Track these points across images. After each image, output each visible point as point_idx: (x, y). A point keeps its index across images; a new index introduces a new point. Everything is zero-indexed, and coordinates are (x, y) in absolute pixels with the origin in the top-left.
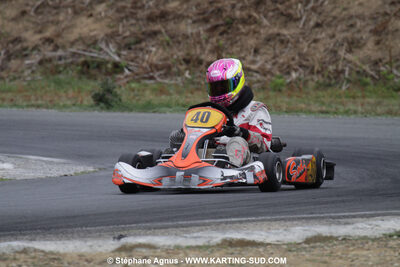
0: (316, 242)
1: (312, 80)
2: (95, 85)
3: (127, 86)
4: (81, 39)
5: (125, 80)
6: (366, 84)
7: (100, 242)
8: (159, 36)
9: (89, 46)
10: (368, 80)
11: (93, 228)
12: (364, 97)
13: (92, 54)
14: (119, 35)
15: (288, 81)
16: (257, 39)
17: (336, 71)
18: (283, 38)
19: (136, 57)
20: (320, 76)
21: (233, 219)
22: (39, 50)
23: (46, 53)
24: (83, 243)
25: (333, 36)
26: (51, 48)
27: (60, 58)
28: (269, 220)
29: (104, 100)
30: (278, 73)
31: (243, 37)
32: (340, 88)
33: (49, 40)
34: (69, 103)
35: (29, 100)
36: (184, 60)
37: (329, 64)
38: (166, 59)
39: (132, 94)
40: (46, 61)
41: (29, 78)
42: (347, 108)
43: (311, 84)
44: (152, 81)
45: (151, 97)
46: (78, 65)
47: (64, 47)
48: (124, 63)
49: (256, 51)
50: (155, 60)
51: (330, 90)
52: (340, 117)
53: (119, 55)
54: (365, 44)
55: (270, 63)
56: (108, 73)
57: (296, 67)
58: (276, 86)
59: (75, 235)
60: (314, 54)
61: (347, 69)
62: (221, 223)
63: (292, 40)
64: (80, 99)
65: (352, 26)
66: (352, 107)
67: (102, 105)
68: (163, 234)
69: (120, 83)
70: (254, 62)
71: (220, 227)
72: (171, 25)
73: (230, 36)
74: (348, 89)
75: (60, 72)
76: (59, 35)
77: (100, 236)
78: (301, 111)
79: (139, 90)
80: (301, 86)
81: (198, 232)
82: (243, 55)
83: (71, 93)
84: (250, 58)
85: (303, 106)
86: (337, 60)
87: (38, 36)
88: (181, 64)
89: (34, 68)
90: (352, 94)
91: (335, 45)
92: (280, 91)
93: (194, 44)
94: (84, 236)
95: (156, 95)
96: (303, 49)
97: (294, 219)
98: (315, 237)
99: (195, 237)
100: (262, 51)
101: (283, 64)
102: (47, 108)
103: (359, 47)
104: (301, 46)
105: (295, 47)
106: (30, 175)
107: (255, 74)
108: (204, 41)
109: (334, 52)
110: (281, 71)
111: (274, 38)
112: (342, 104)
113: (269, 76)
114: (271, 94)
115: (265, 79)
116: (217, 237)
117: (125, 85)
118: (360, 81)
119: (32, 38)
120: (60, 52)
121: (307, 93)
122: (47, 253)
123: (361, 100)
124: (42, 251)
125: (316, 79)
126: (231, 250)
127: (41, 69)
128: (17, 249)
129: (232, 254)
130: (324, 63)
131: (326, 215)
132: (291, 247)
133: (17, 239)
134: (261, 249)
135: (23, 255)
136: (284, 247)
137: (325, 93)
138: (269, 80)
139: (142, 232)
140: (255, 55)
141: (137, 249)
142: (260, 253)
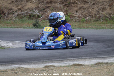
0: (99, 64)
1: (92, 19)
2: (33, 21)
3: (42, 21)
4: (28, 9)
5: (41, 20)
7: (39, 65)
8: (50, 8)
9: (31, 11)
10: (108, 19)
11: (37, 61)
12: (107, 24)
13: (31, 13)
14: (39, 7)
15: (86, 19)
16: (77, 8)
17: (99, 16)
18: (84, 8)
19: (44, 13)
20: (95, 18)
21: (75, 58)
22: (17, 12)
23: (19, 13)
24: (35, 65)
25: (98, 7)
26: (20, 11)
27: (23, 14)
28: (85, 58)
29: (36, 25)
30: (83, 17)
31: (73, 8)
32: (100, 21)
33: (20, 9)
35: (15, 26)
39: (43, 24)
40: (19, 15)
41: (14, 20)
42: (103, 27)
43: (92, 20)
46: (28, 16)
47: (24, 11)
48: (40, 15)
49: (77, 11)
50: (49, 14)
51: (97, 22)
52: (101, 29)
53: (39, 13)
54: (107, 9)
55: (81, 15)
56: (36, 18)
57: (88, 16)
58: (82, 21)
59: (32, 63)
60: (93, 12)
61: (102, 16)
62: (72, 59)
63: (87, 8)
64: (29, 25)
66: (103, 26)
67: (35, 27)
68: (56, 63)
69: (40, 21)
70: (76, 14)
71: (72, 60)
73: (69, 7)
74: (102, 21)
75: (23, 18)
76: (22, 8)
77: (39, 63)
78: (90, 28)
79: (45, 23)
80: (89, 21)
81: (66, 62)
82: (73, 12)
83: (26, 23)
84: (75, 13)
85: (91, 26)
86: (99, 14)
87: (17, 8)
89: (16, 17)
90: (104, 23)
91: (99, 9)
92: (84, 22)
93: (60, 10)
94: (35, 63)
96: (90, 11)
97: (92, 58)
99: (65, 63)
100: (78, 11)
101: (84, 15)
102: (20, 28)
103: (105, 10)
104: (89, 10)
105: (88, 10)
106: (17, 47)
107: (77, 18)
108: (62, 9)
109: (99, 11)
110: (84, 17)
111: (82, 8)
112: (101, 25)
113: (80, 18)
114: (81, 23)
115: (80, 19)
116: (71, 63)
118: (106, 19)
119: (15, 9)
120: (23, 12)
121: (91, 23)
122: (25, 68)
123: (106, 24)
124: (24, 68)
125: (93, 19)
126: (76, 67)
127: (18, 17)
128: (17, 67)
129: (76, 68)
130: (96, 14)
131: (101, 57)
132: (92, 66)
133: (16, 64)
134: (84, 66)
135: (19, 69)
136: (90, 66)
137: (96, 23)
138: (81, 19)
139: (51, 62)
140: (76, 12)
141: (50, 67)
142: (83, 67)
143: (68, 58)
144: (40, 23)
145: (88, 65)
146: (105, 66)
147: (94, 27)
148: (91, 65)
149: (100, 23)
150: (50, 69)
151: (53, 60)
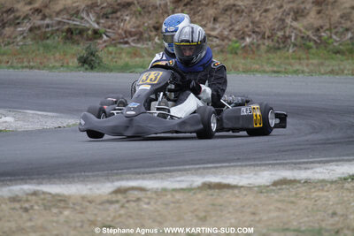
0: (282, 185)
1: (264, 44)
2: (80, 49)
3: (106, 50)
4: (65, 9)
5: (104, 45)
6: (309, 48)
7: (99, 186)
8: (132, 7)
9: (72, 15)
10: (312, 44)
11: (90, 174)
12: (308, 59)
13: (75, 23)
14: (98, 6)
15: (243, 45)
16: (216, 9)
17: (284, 36)
18: (238, 8)
19: (113, 25)
20: (270, 41)
21: (210, 165)
22: (30, 19)
23: (36, 21)
24: (83, 186)
25: (281, 7)
26: (39, 17)
27: (48, 26)
28: (241, 166)
29: (88, 62)
30: (234, 38)
31: (204, 8)
32: (288, 51)
33: (38, 11)
34: (57, 64)
35: (23, 62)
36: (154, 27)
37: (278, 30)
38: (138, 27)
39: (110, 57)
40: (36, 28)
41: (21, 43)
42: (295, 69)
43: (263, 48)
44: (127, 46)
45: (127, 59)
46: (62, 32)
47: (50, 17)
48: (102, 30)
49: (215, 20)
50: (128, 27)
51: (279, 53)
52: (290, 76)
53: (98, 23)
54: (308, 13)
55: (227, 30)
56: (89, 39)
57: (250, 33)
58: (233, 48)
59: (76, 180)
60: (265, 22)
61: (293, 35)
62: (200, 168)
63: (246, 10)
64: (65, 61)
66: (297, 67)
67: (86, 66)
68: (150, 179)
69: (100, 47)
70: (214, 29)
71: (199, 172)
73: (193, 7)
74: (294, 52)
75: (48, 38)
76: (46, 6)
77: (97, 180)
78: (256, 71)
79: (115, 53)
80: (255, 49)
81: (181, 176)
82: (203, 23)
83: (57, 55)
84: (210, 25)
85: (258, 67)
86: (285, 27)
87: (28, 7)
88: (151, 31)
89: (25, 34)
90: (298, 56)
91: (283, 14)
92: (236, 53)
93: (162, 14)
94: (84, 180)
95: (131, 57)
96: (255, 17)
97: (261, 165)
98: (281, 180)
99: (179, 181)
100: (220, 19)
101: (239, 31)
102: (39, 69)
103: (303, 16)
105: (249, 16)
106: (30, 127)
107: (215, 39)
108: (170, 11)
109: (283, 20)
110: (236, 37)
111: (231, 9)
112: (290, 64)
113: (226, 41)
114: (229, 56)
115: (223, 43)
116: (198, 181)
117: (103, 48)
118: (304, 45)
119: (23, 9)
120: (47, 21)
121: (260, 56)
122: (54, 196)
123: (306, 61)
124: (50, 194)
125: (267, 44)
126: (211, 192)
127: (32, 35)
128: (28, 192)
129: (212, 195)
130: (274, 29)
131: (288, 161)
132: (261, 190)
133: (26, 183)
134: (236, 191)
135: (34, 197)
136: (256, 189)
137: (275, 55)
138: (227, 44)
139: (133, 176)
140: (214, 23)
141: (131, 192)
142: (235, 194)
143: (189, 164)
144: (100, 54)
145: (250, 188)
146: (303, 190)
147: (267, 69)
148: (259, 187)
149: (288, 58)
150: (130, 199)
151: (142, 170)
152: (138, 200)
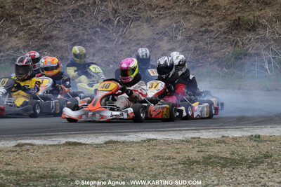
65: (138, 44)
72: (54, 42)
98: (109, 141)
152: (28, 150)
